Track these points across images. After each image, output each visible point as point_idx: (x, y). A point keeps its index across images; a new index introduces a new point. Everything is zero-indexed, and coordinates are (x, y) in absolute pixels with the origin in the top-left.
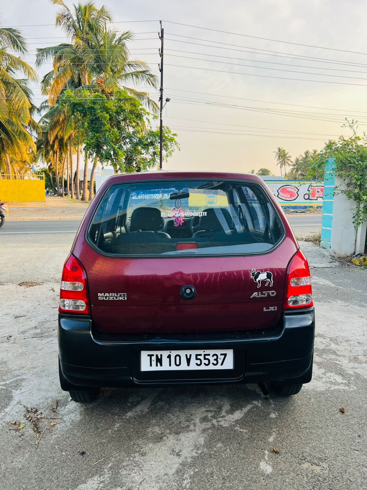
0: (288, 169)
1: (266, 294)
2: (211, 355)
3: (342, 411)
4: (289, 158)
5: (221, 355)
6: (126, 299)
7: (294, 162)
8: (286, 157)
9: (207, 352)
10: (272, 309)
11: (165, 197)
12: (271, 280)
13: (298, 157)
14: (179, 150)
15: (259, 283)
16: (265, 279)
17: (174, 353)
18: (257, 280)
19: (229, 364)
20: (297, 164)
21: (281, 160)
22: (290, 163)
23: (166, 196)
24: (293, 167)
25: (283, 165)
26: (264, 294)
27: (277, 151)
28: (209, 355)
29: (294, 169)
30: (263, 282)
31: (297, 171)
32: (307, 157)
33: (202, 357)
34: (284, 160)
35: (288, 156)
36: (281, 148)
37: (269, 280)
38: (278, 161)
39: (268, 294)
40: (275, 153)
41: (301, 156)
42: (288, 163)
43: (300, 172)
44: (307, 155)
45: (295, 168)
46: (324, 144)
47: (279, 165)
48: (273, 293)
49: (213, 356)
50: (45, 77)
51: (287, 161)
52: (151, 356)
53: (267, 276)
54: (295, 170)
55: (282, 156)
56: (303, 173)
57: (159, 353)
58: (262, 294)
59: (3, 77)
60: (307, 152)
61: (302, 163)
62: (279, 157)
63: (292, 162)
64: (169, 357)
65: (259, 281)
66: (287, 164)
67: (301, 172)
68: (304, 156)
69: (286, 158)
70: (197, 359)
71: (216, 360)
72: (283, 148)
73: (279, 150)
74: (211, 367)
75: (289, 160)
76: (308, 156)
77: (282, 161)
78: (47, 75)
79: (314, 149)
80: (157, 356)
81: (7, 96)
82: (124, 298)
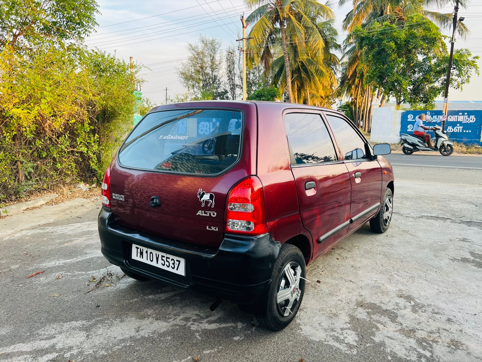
1: (208, 213)
2: (171, 259)
5: (177, 261)
6: (124, 200)
9: (168, 256)
10: (213, 228)
11: (449, 130)
12: (212, 201)
14: (478, 74)
15: (203, 203)
16: (208, 200)
17: (149, 250)
18: (202, 199)
19: (181, 271)
23: (451, 129)
26: (207, 214)
28: (169, 258)
30: (207, 202)
33: (165, 259)
37: (211, 201)
39: (210, 214)
48: (214, 214)
49: (172, 260)
50: (347, 15)
52: (137, 249)
53: (210, 197)
57: (142, 248)
58: (205, 213)
59: (304, 23)
64: (147, 252)
65: (203, 200)
70: (162, 259)
71: (174, 264)
74: (170, 269)
78: (349, 13)
80: (140, 249)
81: (305, 39)
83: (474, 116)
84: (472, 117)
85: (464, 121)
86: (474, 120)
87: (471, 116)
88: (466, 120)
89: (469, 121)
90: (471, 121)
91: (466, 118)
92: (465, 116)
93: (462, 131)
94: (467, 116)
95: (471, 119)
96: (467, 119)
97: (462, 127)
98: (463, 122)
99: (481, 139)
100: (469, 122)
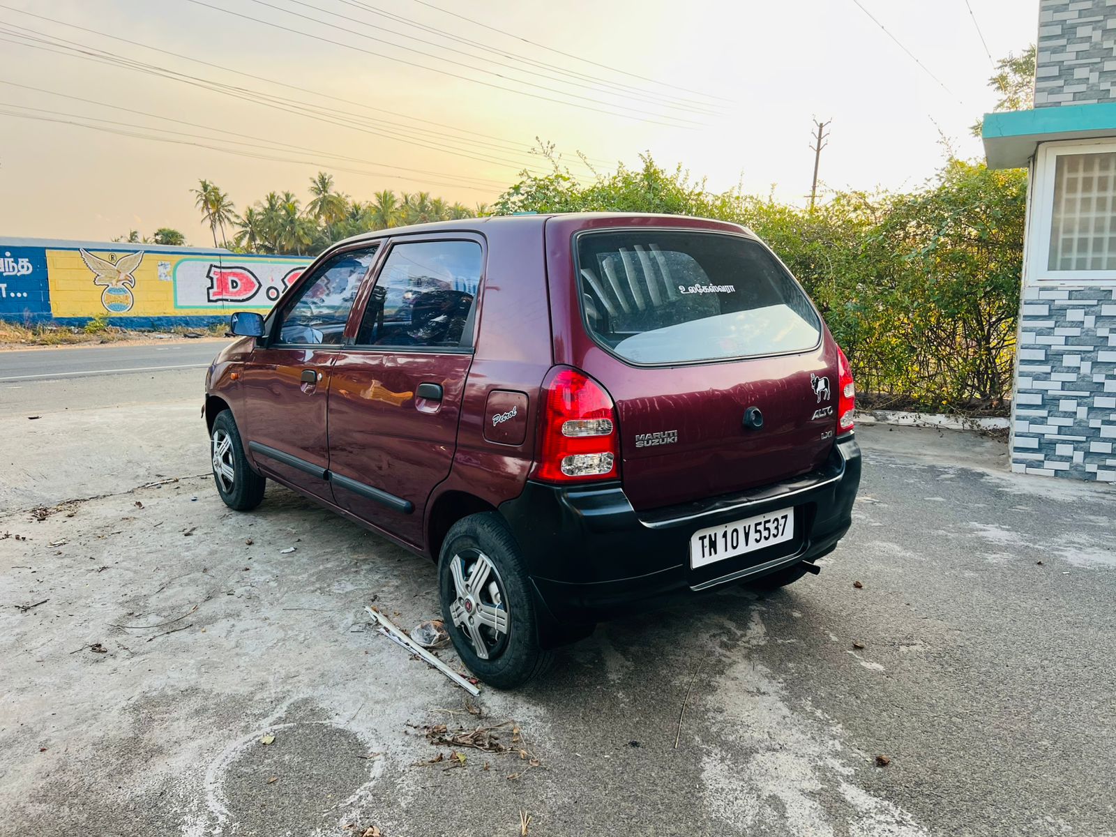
0: (230, 232)
1: (825, 412)
2: (772, 521)
3: (858, 586)
4: (230, 208)
5: (782, 518)
6: (676, 440)
7: (244, 218)
8: (223, 203)
9: (768, 516)
12: (828, 390)
13: (252, 207)
15: (819, 396)
17: (730, 528)
18: (817, 391)
20: (250, 223)
21: (211, 211)
22: (233, 219)
24: (244, 229)
25: (218, 223)
26: (823, 413)
27: (200, 189)
28: (769, 521)
29: (245, 233)
31: (252, 238)
32: (272, 206)
33: (762, 527)
34: (218, 211)
35: (225, 202)
36: (207, 183)
37: (826, 390)
38: (203, 211)
40: (195, 194)
41: (258, 203)
42: (228, 219)
43: (258, 242)
44: (274, 203)
45: (247, 232)
46: (310, 181)
47: (208, 222)
49: (774, 522)
51: (226, 213)
52: (702, 538)
53: (825, 384)
54: (248, 236)
55: (213, 202)
56: (267, 243)
57: (712, 531)
60: (272, 196)
61: (262, 220)
62: (206, 202)
63: (237, 217)
64: (725, 535)
65: (819, 392)
66: (226, 220)
67: (261, 240)
68: (267, 205)
69: (223, 206)
70: (757, 531)
71: (777, 527)
72: (213, 182)
73: (205, 187)
74: (771, 542)
75: (229, 211)
76: (275, 206)
77: (215, 213)
79: (286, 191)
80: (710, 536)
82: (674, 440)
83: (27, 260)
84: (24, 262)
85: (7, 270)
86: (28, 268)
87: (20, 260)
88: (11, 270)
89: (19, 271)
90: (24, 272)
91: (11, 264)
92: (6, 260)
93: (8, 294)
94: (12, 259)
95: (23, 267)
96: (13, 267)
97: (5, 285)
98: (5, 274)
99: (52, 312)
100: (19, 274)
